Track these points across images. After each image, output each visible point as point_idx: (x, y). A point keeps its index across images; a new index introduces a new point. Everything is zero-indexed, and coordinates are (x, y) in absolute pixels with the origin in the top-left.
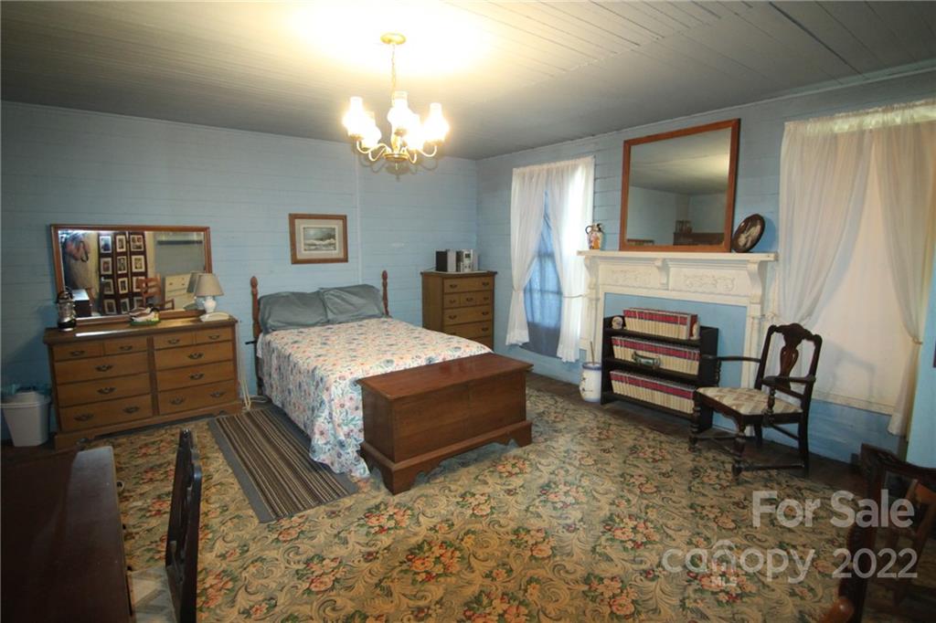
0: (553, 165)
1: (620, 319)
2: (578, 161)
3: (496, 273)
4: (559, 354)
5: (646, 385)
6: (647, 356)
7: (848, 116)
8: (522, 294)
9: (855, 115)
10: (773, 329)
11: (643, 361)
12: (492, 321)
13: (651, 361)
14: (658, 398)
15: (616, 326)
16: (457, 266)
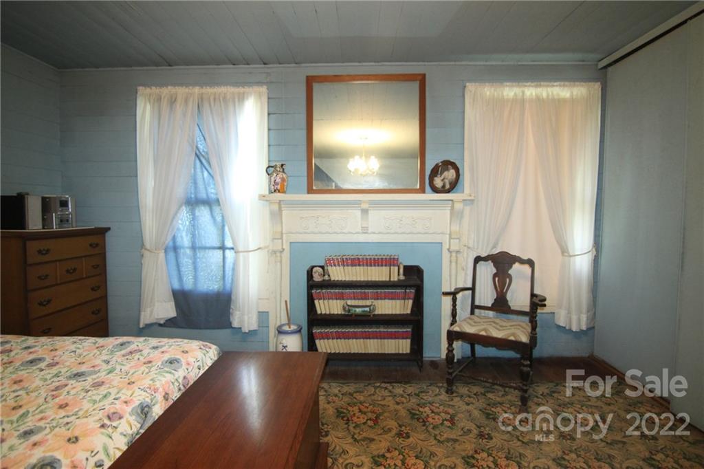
0: (208, 90)
1: (320, 270)
2: (247, 89)
3: (108, 229)
4: (235, 324)
5: (355, 336)
6: (359, 305)
7: (512, 86)
8: (162, 255)
9: (519, 86)
10: (478, 259)
11: (358, 310)
12: (104, 298)
13: (367, 309)
14: (372, 346)
15: (317, 278)
16: (44, 220)
